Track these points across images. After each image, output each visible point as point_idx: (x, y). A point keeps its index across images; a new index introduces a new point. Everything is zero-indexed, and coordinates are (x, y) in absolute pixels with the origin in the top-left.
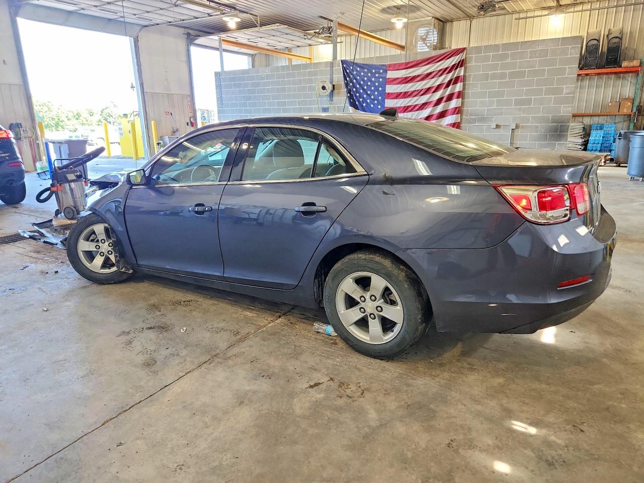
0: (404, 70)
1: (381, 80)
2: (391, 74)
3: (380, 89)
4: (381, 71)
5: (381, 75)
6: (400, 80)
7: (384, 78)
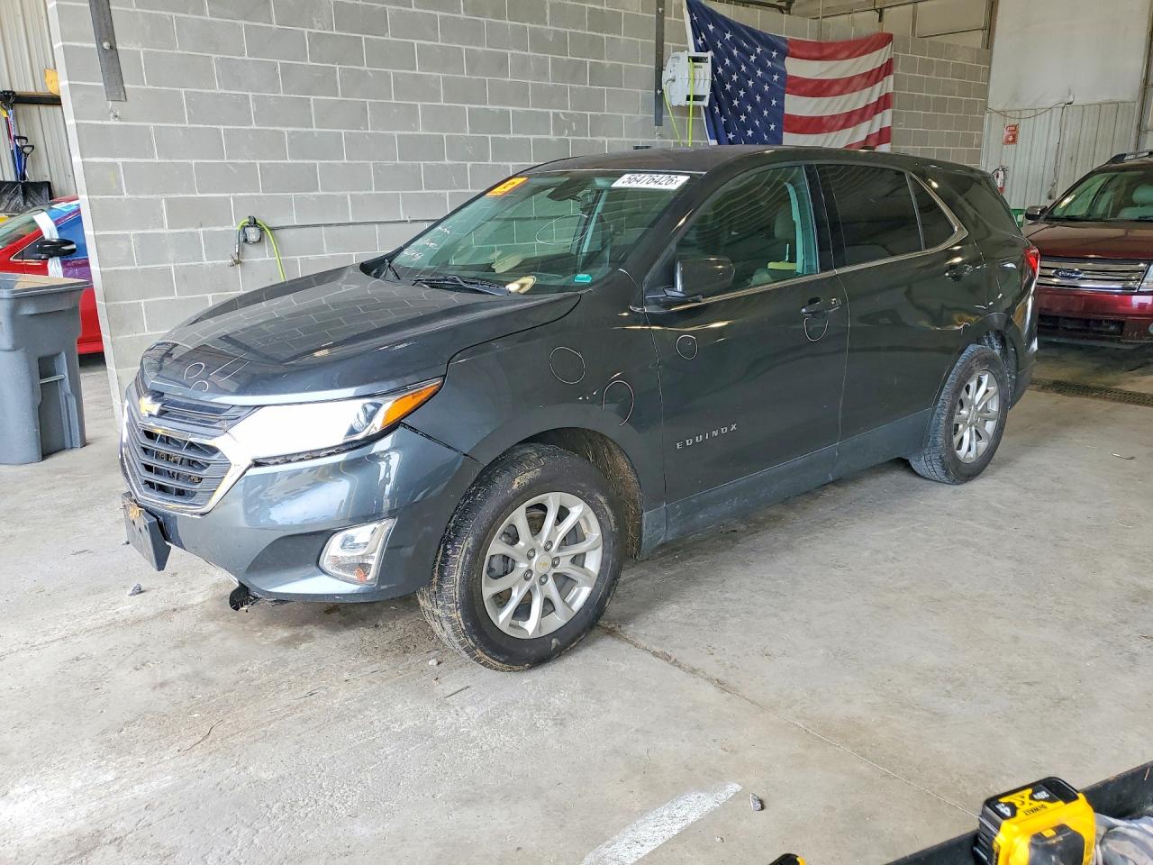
0: (818, 63)
1: (776, 77)
2: (795, 67)
3: (774, 102)
4: (774, 54)
5: (775, 64)
6: (810, 86)
7: (783, 74)
